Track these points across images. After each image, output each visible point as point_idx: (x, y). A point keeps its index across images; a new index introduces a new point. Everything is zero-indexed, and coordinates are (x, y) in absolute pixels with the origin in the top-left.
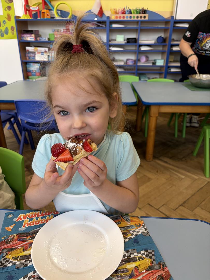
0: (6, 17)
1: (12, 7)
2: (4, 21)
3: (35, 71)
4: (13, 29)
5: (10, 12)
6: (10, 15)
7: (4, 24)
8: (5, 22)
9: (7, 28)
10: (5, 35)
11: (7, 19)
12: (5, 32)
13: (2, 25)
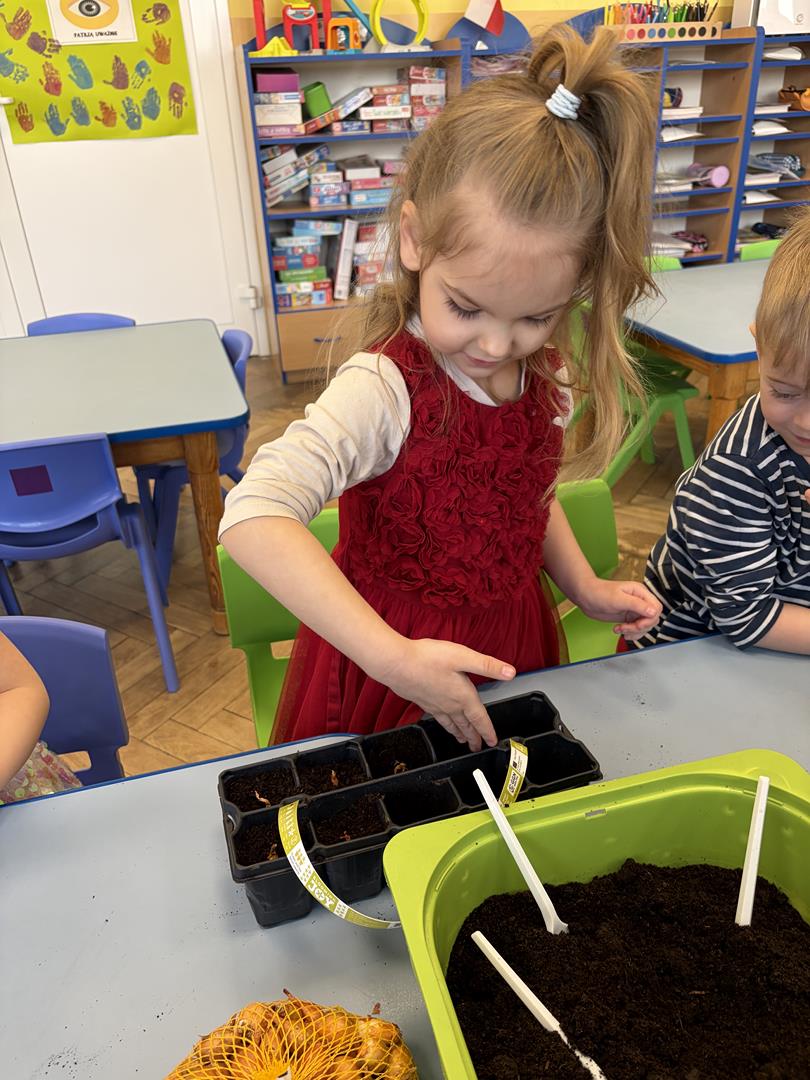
0: (148, 50)
1: (169, 8)
2: (141, 67)
3: (301, 251)
4: (176, 95)
5: (164, 29)
6: (167, 39)
7: (143, 75)
8: (147, 68)
9: (152, 92)
10: (145, 120)
11: (152, 54)
12: (144, 108)
13: (131, 82)
